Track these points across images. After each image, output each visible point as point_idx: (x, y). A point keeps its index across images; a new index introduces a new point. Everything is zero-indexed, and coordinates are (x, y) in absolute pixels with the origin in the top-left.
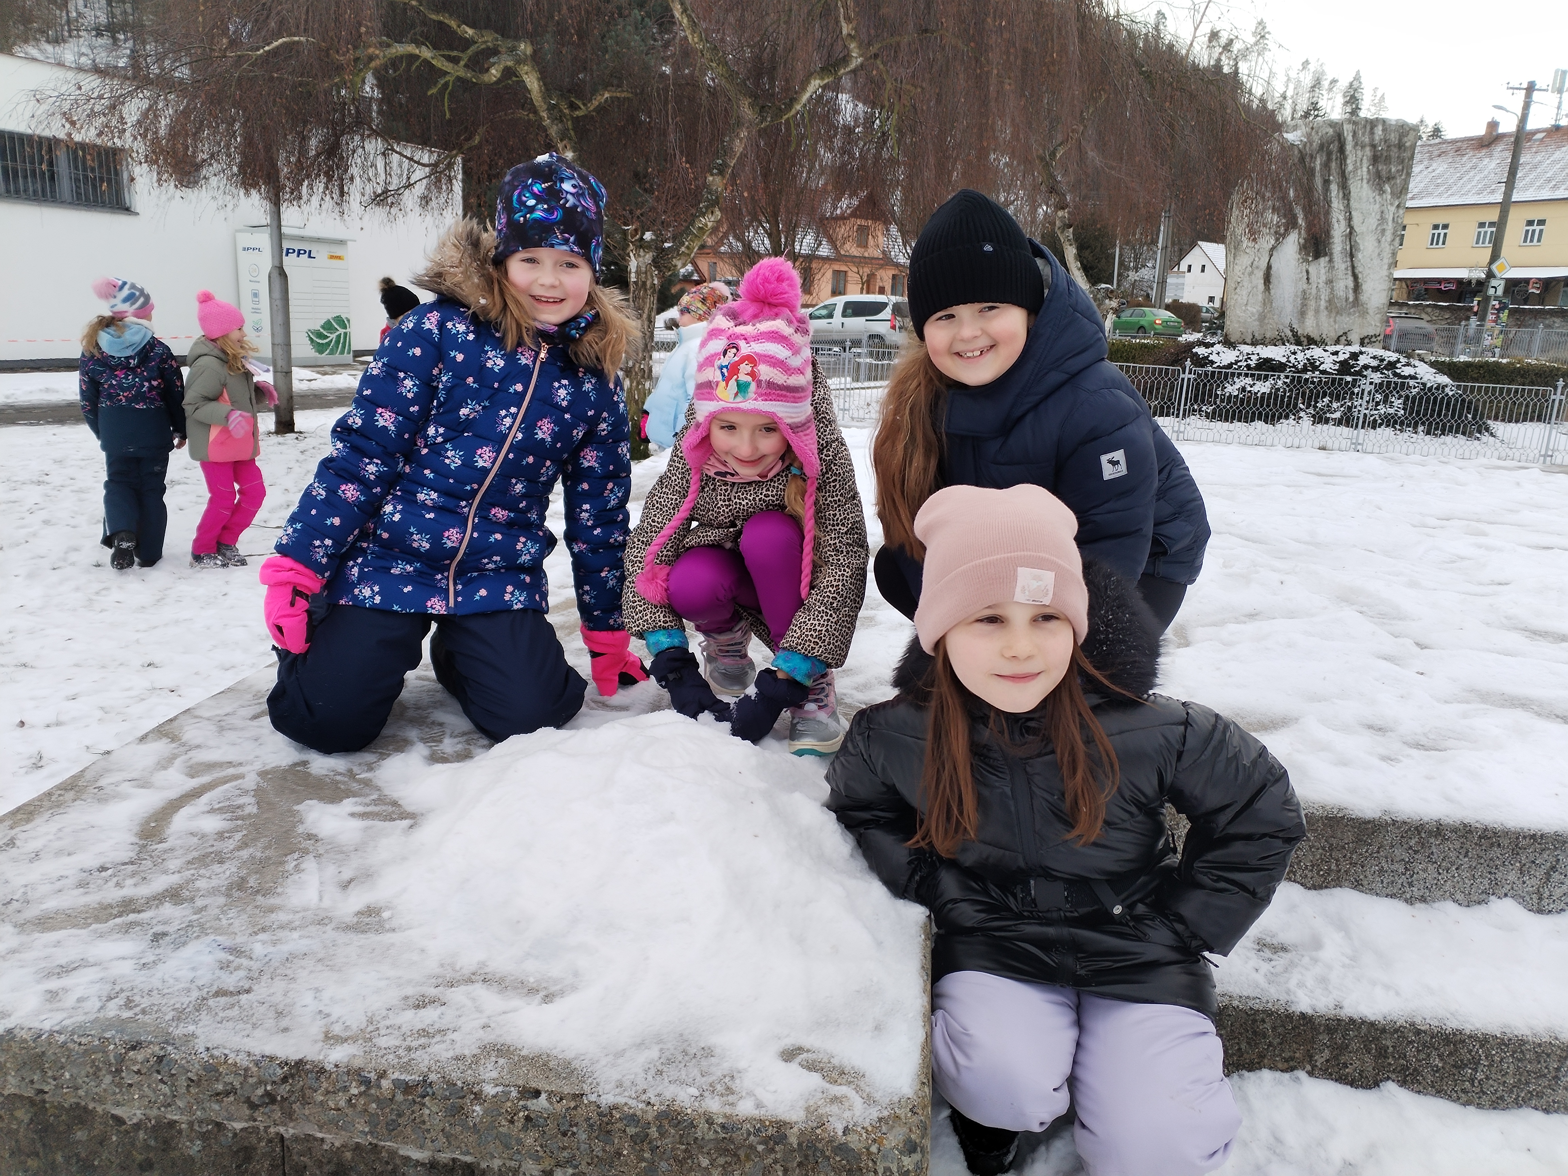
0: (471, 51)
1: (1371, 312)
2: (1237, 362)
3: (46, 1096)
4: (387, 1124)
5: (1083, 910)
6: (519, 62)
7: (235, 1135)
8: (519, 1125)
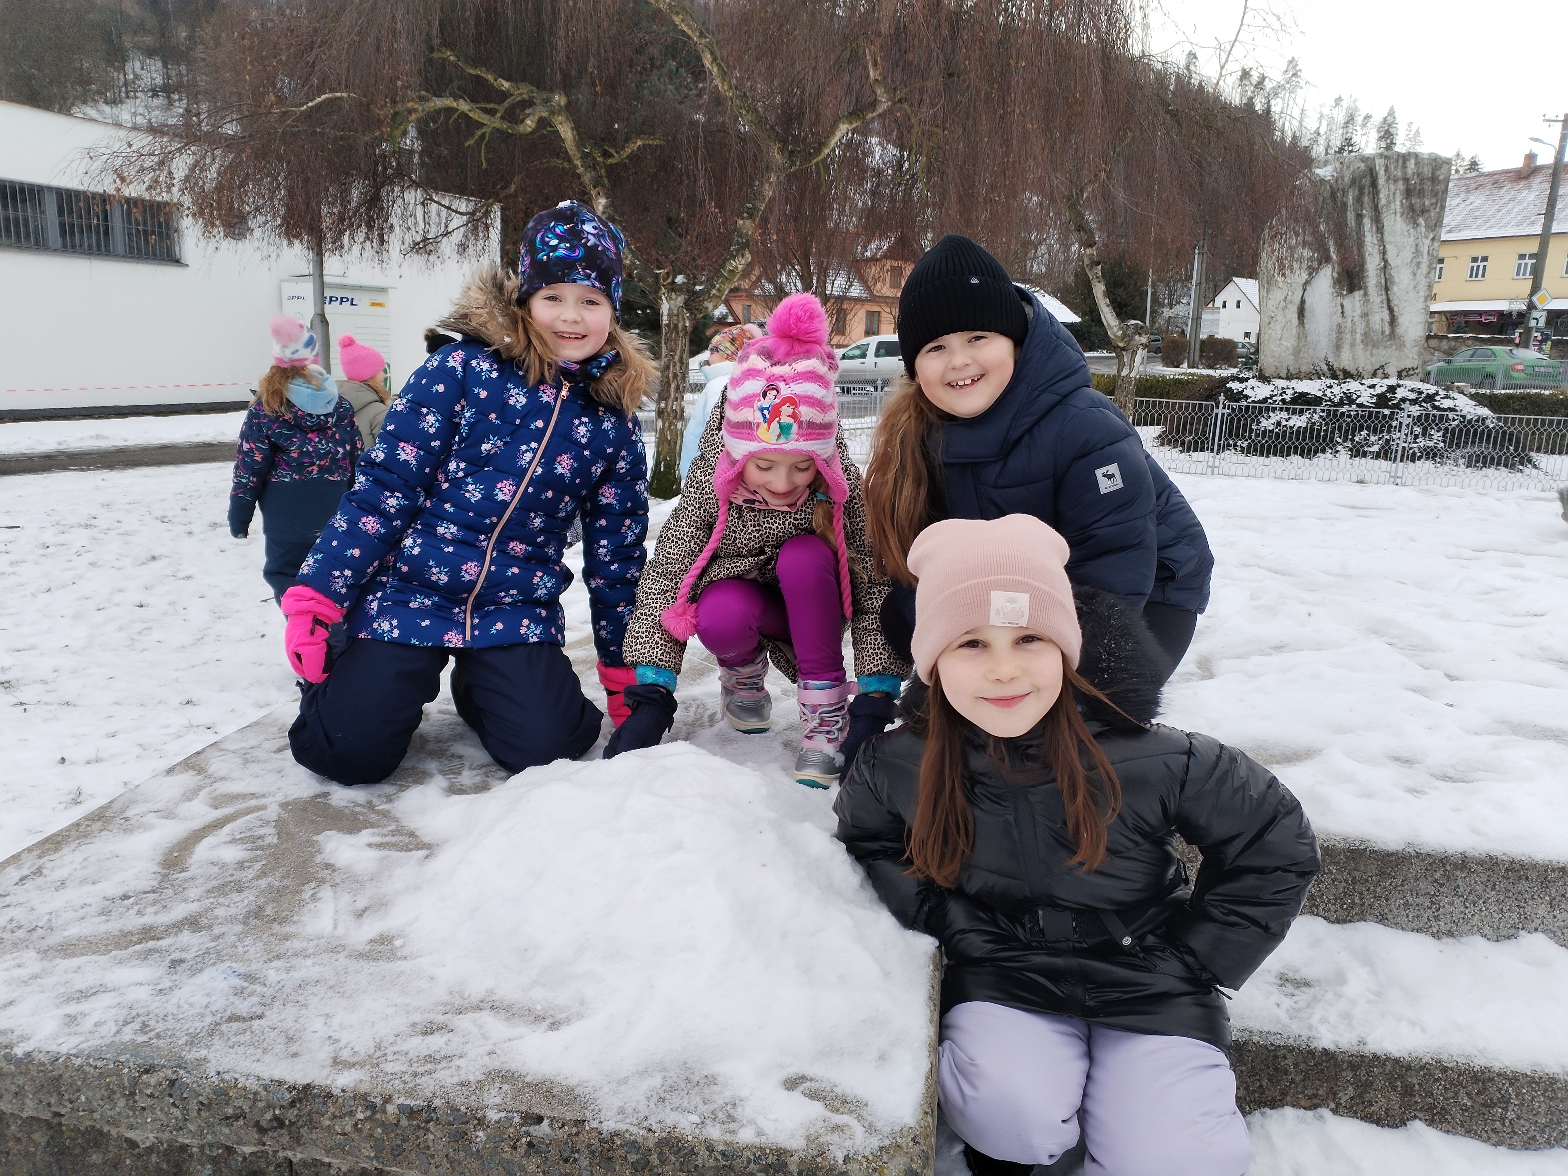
0: (506, 104)
1: (1408, 344)
2: (1271, 397)
3: (64, 1120)
4: (393, 1149)
5: (1092, 941)
6: (553, 113)
7: (245, 1159)
8: (522, 1150)
